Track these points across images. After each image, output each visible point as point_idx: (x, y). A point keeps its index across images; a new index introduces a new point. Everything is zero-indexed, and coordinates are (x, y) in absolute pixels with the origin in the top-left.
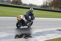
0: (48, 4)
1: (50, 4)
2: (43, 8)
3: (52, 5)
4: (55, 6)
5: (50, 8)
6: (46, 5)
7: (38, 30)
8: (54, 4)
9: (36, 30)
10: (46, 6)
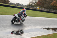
0: (33, 4)
1: (35, 4)
2: (29, 7)
3: (37, 5)
4: (40, 6)
6: (32, 4)
8: (39, 4)
10: (32, 6)
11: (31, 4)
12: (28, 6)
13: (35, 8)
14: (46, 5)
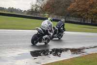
0: (39, 9)
1: (42, 9)
2: (32, 14)
3: (45, 10)
4: (49, 11)
5: (42, 15)
7: (22, 50)
8: (48, 9)
9: (20, 50)
10: (36, 12)
11: (34, 8)
12: (29, 12)
13: (41, 15)
14: (60, 10)
